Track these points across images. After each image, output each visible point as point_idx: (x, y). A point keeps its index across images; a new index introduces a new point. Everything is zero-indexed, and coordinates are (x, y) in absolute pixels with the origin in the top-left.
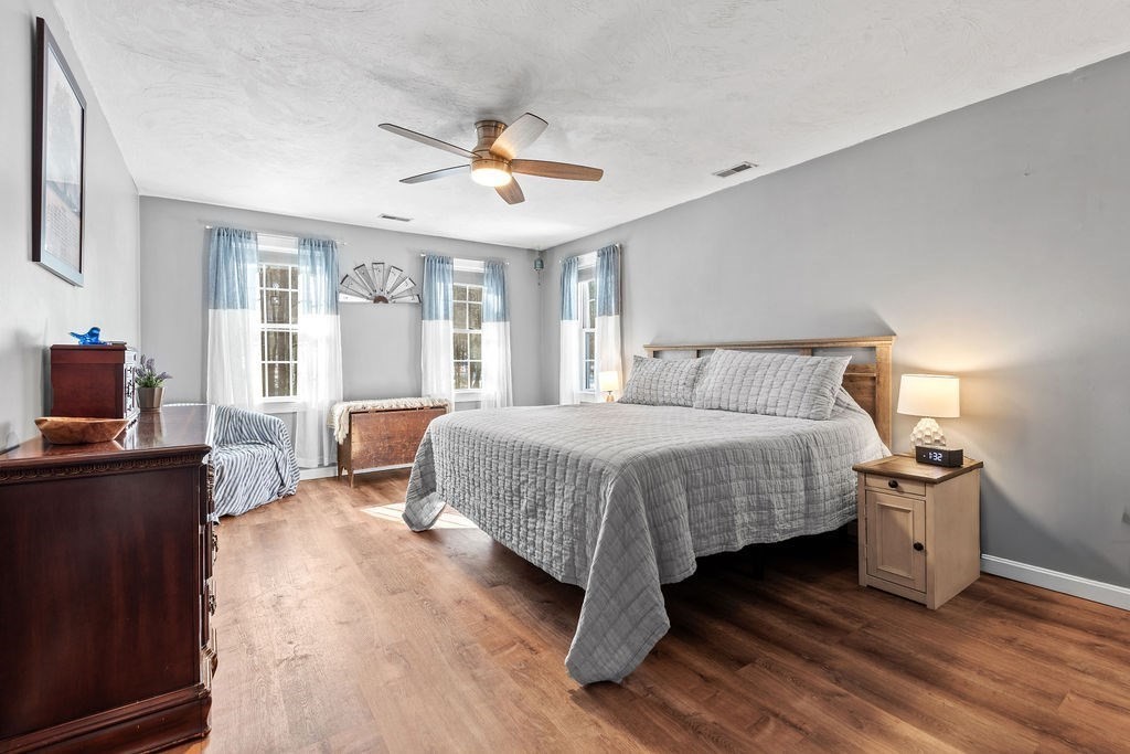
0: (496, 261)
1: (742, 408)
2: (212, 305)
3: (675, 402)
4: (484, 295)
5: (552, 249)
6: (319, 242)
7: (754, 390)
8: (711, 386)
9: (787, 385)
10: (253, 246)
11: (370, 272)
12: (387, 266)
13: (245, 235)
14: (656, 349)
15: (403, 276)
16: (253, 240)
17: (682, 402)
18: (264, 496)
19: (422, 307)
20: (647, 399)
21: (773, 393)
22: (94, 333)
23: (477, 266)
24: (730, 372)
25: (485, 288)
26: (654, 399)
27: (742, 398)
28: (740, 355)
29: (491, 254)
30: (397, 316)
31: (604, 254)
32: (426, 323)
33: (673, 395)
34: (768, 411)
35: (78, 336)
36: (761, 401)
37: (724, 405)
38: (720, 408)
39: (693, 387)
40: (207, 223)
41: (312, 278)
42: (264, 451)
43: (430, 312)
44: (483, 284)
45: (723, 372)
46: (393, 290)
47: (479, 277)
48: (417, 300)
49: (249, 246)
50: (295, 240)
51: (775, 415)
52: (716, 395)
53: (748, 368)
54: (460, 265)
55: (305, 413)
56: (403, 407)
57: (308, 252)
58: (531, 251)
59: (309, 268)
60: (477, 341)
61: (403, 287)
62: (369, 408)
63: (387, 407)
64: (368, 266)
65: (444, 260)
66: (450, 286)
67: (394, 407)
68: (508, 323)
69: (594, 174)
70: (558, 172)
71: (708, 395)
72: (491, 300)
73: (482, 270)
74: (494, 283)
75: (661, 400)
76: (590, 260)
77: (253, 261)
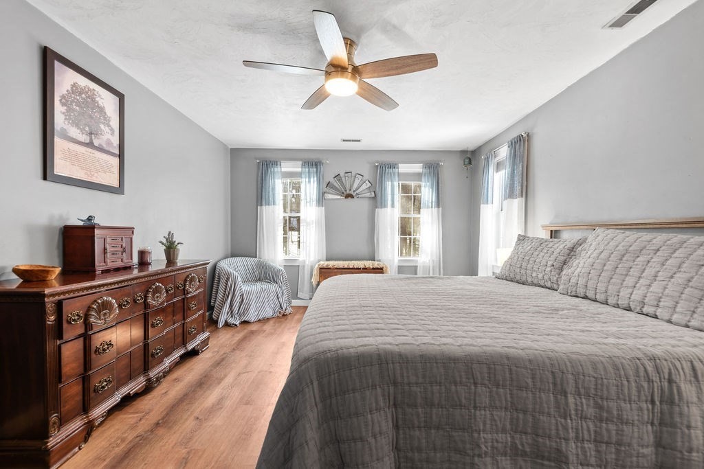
0: (433, 164)
1: (612, 300)
2: (259, 204)
3: (542, 283)
4: (423, 188)
5: (479, 148)
6: (313, 161)
7: (630, 281)
8: (579, 270)
9: (680, 278)
10: (279, 169)
11: (343, 179)
12: (353, 174)
13: (276, 163)
14: (553, 229)
15: (364, 179)
16: (279, 166)
17: (548, 284)
18: (269, 312)
19: (377, 200)
20: (518, 277)
21: (656, 287)
22: (90, 218)
23: (417, 168)
24: (602, 256)
25: (423, 184)
26: (524, 279)
27: (612, 289)
28: (620, 235)
29: (429, 158)
30: (360, 206)
31: (512, 144)
32: (378, 211)
33: (540, 276)
34: (645, 310)
35: (82, 221)
36: (637, 295)
37: (591, 294)
38: (585, 297)
39: (561, 269)
40: (256, 159)
41: (308, 185)
42: (272, 287)
43: (381, 203)
44: (421, 181)
45: (595, 255)
46: (357, 189)
47: (418, 176)
48: (373, 195)
49: (277, 169)
50: (300, 163)
51: (656, 317)
52: (582, 281)
53: (627, 251)
54: (403, 168)
55: (304, 266)
56: (351, 267)
57: (307, 169)
58: (464, 152)
59: (307, 180)
60: (417, 221)
61: (364, 187)
62: (331, 266)
63: (341, 267)
64: (342, 174)
65: (392, 166)
66: (396, 184)
67: (346, 266)
68: (441, 209)
69: (428, 61)
70: (397, 68)
71: (573, 281)
72: (427, 193)
73: (420, 170)
74: (430, 180)
75: (530, 280)
76: (504, 152)
77: (279, 178)
